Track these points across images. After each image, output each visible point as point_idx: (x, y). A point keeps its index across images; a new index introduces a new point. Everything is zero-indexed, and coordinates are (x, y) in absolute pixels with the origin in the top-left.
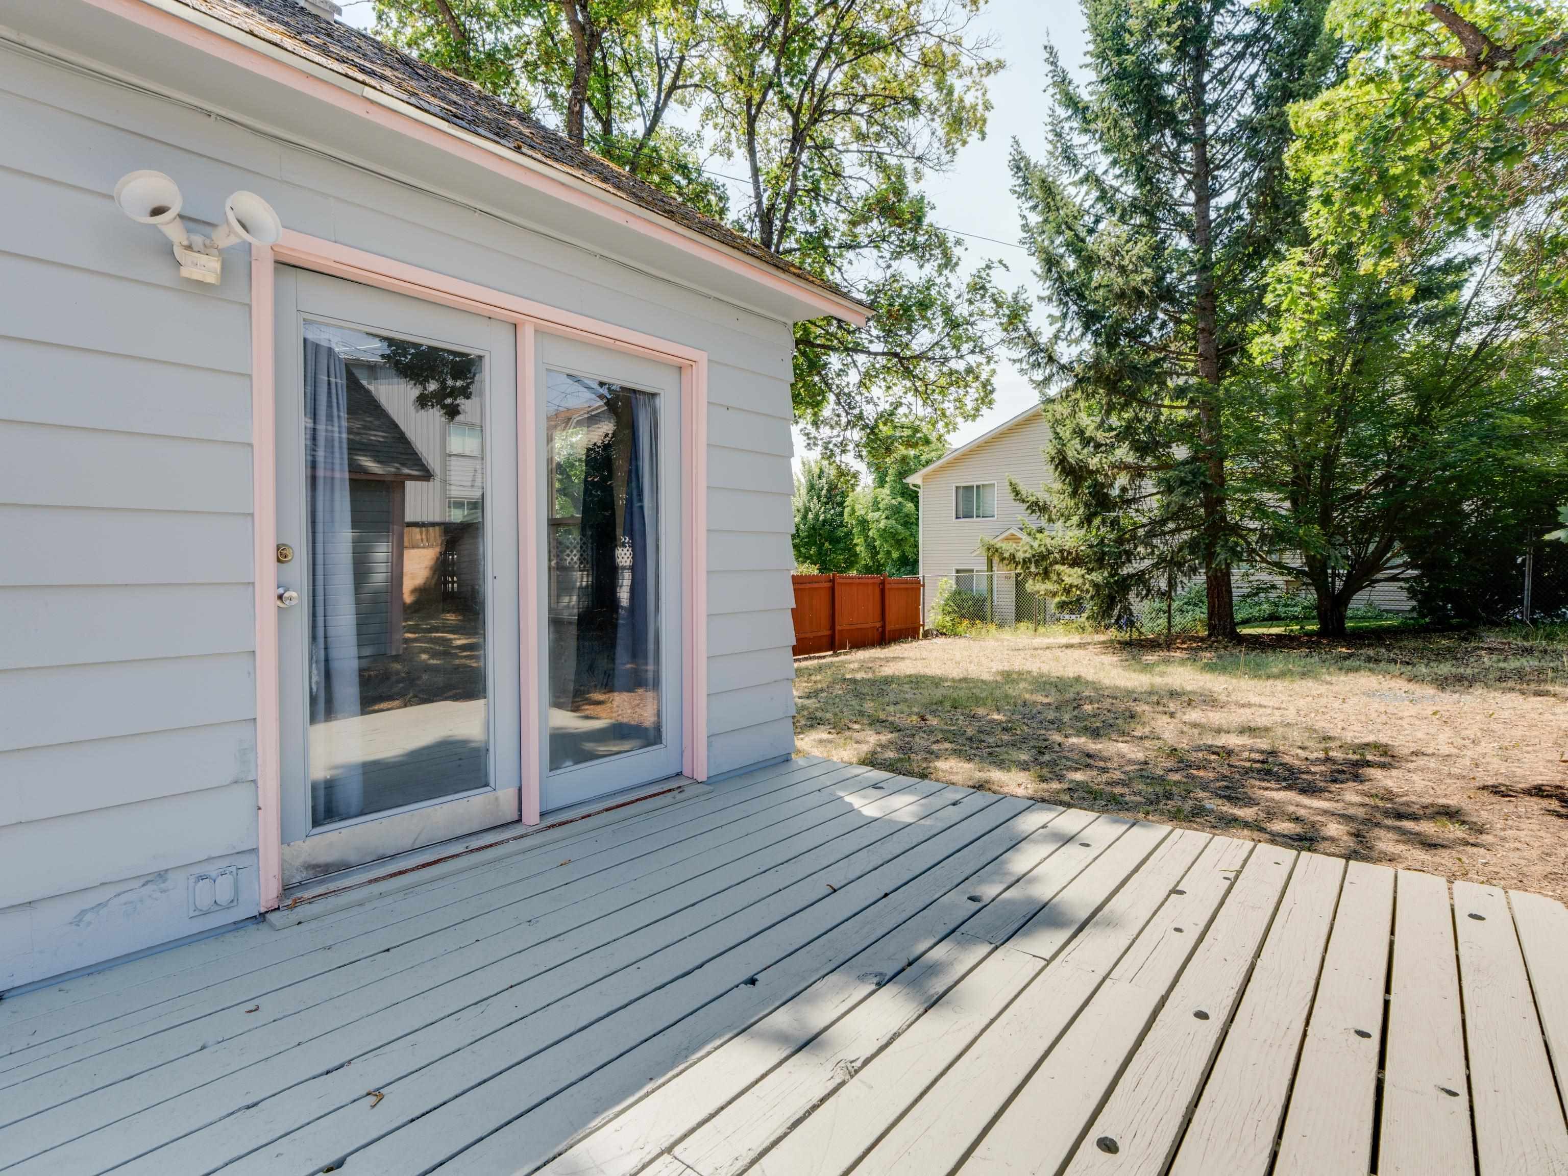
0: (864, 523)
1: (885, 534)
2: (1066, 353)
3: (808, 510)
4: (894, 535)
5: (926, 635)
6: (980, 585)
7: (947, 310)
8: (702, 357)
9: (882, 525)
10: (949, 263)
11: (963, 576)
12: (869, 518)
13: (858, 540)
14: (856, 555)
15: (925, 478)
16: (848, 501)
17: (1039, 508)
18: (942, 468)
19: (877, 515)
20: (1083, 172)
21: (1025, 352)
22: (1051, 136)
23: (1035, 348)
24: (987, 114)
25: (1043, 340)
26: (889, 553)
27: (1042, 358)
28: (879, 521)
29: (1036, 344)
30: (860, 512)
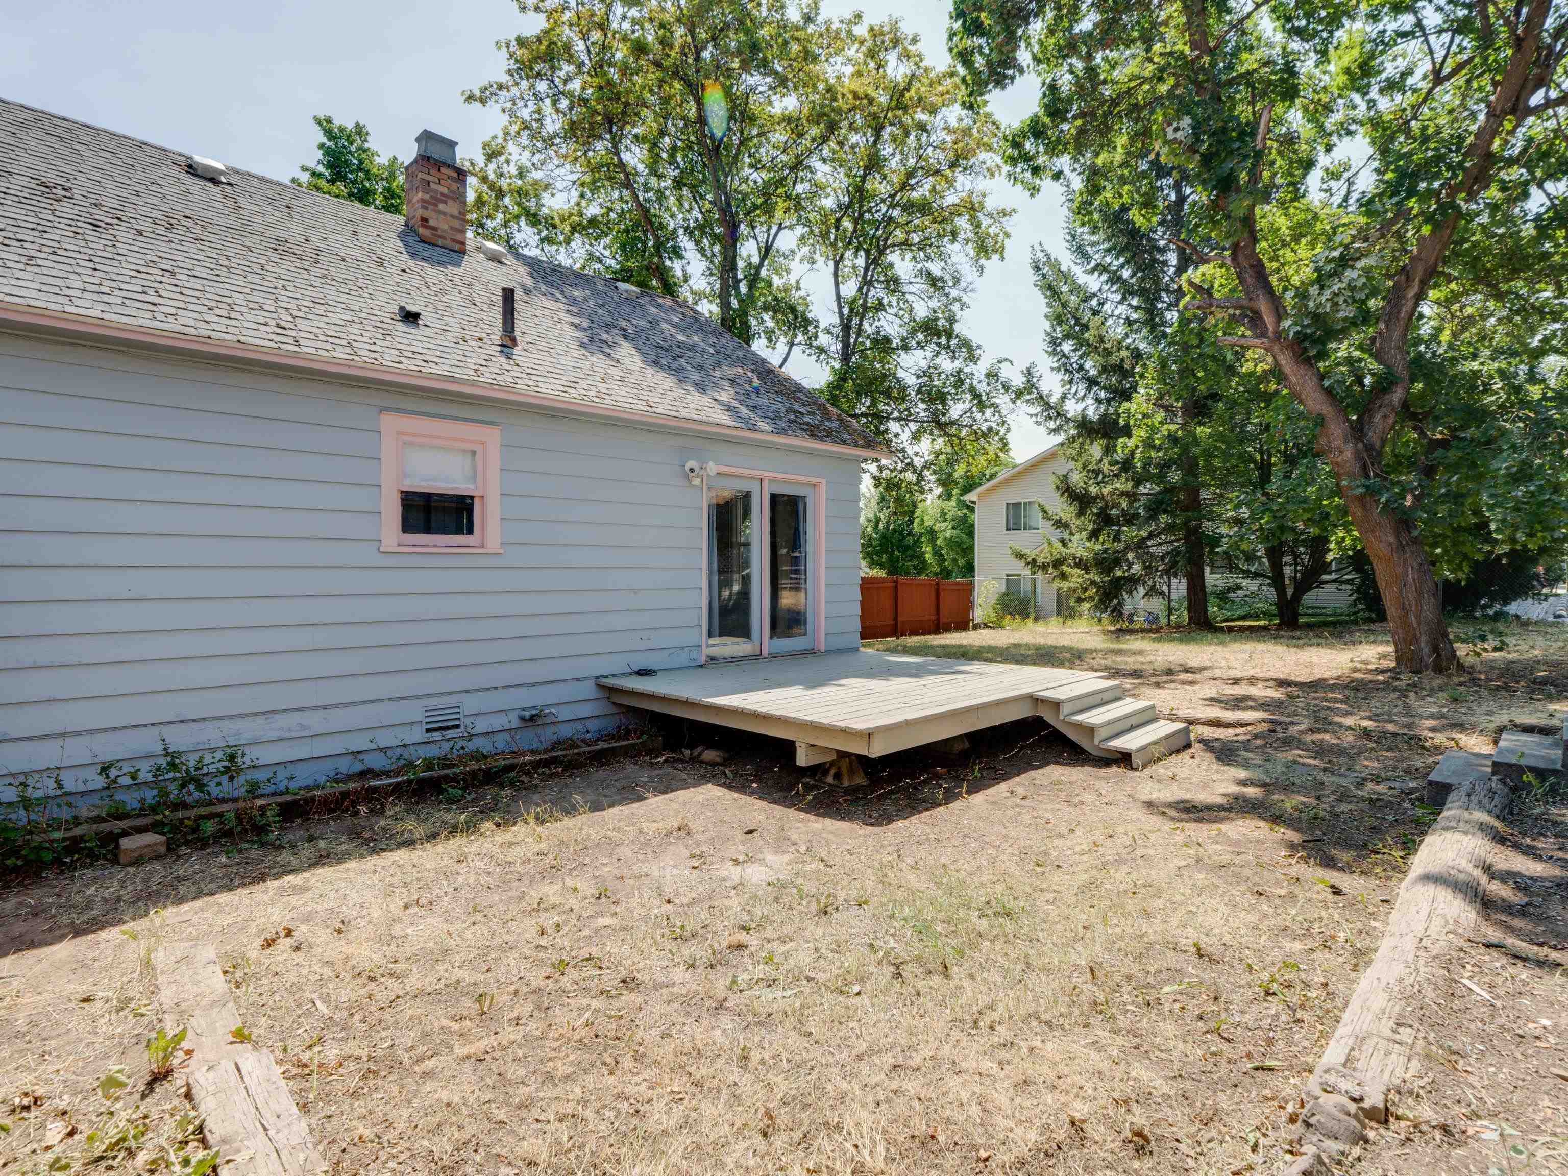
0: (932, 534)
1: (950, 542)
2: (1072, 408)
3: (878, 520)
4: (959, 544)
5: (976, 627)
6: (1025, 587)
7: (972, 390)
8: (824, 481)
9: (948, 534)
10: (972, 358)
11: (1012, 581)
12: (936, 528)
13: (927, 549)
14: (924, 562)
15: (980, 496)
16: (918, 513)
17: (1060, 524)
18: (995, 488)
19: (944, 525)
20: (1093, 263)
21: (1039, 409)
22: (1068, 237)
23: (1048, 406)
24: (1007, 241)
25: (1053, 400)
26: (955, 561)
27: (1053, 413)
28: (946, 531)
29: (1047, 403)
30: (928, 523)
